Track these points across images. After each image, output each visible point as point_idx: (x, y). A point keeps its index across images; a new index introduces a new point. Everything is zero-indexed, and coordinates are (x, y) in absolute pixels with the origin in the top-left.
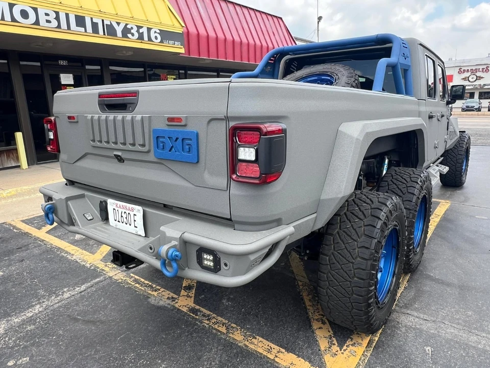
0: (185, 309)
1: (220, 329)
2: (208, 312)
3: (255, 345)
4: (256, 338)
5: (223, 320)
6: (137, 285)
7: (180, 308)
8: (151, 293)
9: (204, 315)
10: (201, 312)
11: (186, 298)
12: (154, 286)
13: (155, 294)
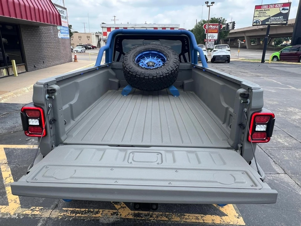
0: (131, 217)
1: (162, 219)
2: (146, 212)
3: (189, 219)
4: (185, 215)
5: (159, 213)
6: (78, 215)
7: (127, 217)
8: (96, 216)
9: (146, 215)
10: (142, 214)
11: (123, 209)
12: (92, 210)
13: (99, 215)
